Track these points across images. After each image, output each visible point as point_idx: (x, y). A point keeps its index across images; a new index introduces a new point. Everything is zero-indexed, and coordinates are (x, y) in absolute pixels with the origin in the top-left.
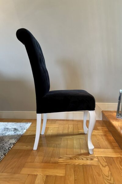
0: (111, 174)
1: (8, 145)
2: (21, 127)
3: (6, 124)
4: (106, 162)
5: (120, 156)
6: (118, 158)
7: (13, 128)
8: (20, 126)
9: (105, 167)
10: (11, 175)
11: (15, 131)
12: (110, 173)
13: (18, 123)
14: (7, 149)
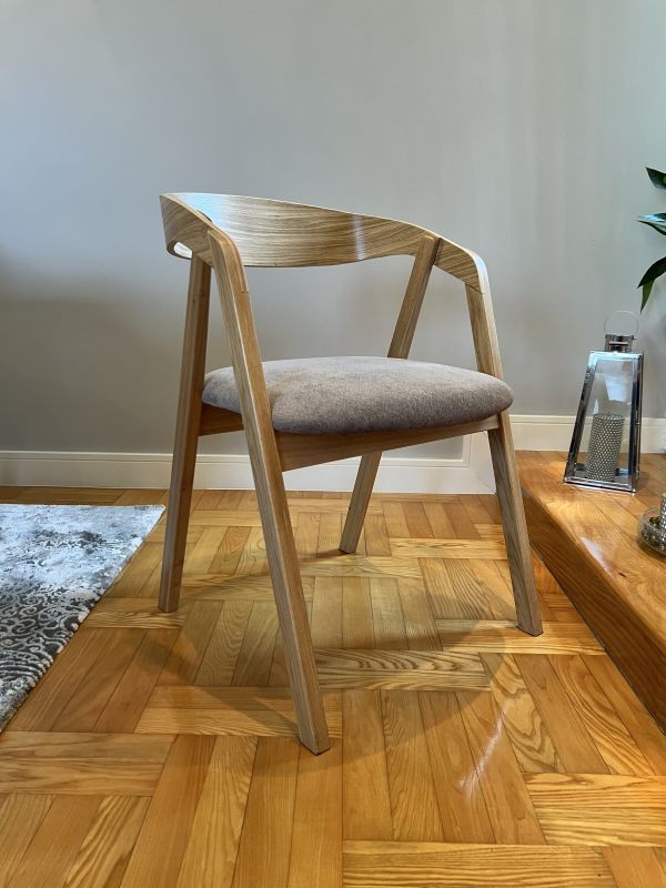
0: (542, 724)
1: (63, 610)
2: (113, 526)
3: (40, 511)
4: (522, 677)
5: (578, 649)
6: (572, 657)
7: (76, 533)
8: (110, 521)
9: (515, 696)
10: (96, 740)
11: (90, 546)
12: (538, 720)
13: (99, 508)
14: (59, 629)
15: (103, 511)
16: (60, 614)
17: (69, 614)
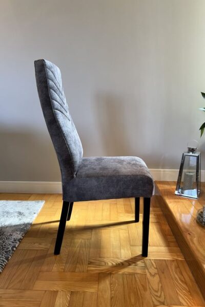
0: (162, 287)
1: (11, 243)
3: (5, 203)
4: (156, 268)
5: (176, 258)
6: (173, 261)
7: (16, 212)
8: (27, 207)
9: (154, 276)
10: (20, 292)
11: (20, 217)
12: (160, 285)
13: (23, 202)
14: (10, 250)
15: (25, 203)
16: (10, 244)
17: (13, 244)
